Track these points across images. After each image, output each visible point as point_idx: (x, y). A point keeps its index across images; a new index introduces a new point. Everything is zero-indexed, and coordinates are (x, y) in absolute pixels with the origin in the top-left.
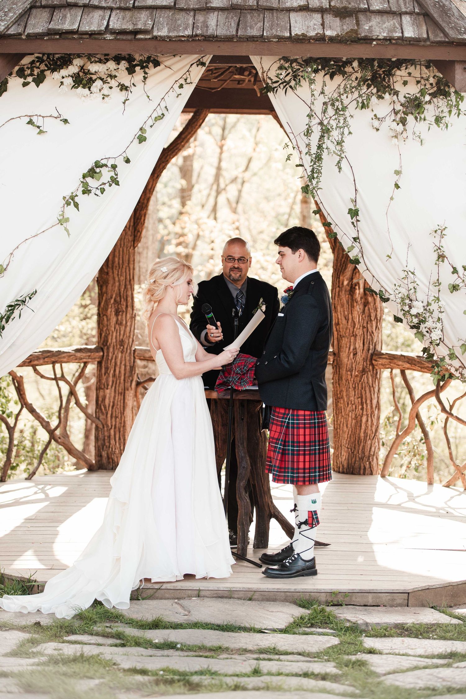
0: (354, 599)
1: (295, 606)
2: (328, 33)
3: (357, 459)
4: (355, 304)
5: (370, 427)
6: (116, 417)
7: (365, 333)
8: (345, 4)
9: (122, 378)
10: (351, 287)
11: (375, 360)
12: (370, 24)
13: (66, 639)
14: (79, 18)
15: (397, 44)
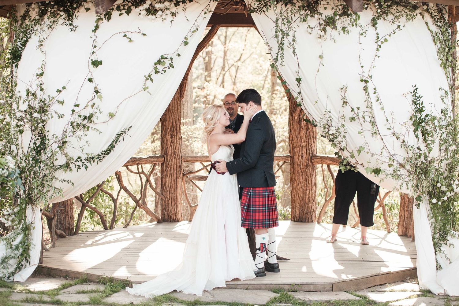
0: (303, 288)
1: (271, 292)
3: (304, 214)
4: (302, 129)
5: (311, 196)
6: (172, 193)
7: (308, 145)
9: (175, 172)
10: (299, 120)
11: (313, 160)
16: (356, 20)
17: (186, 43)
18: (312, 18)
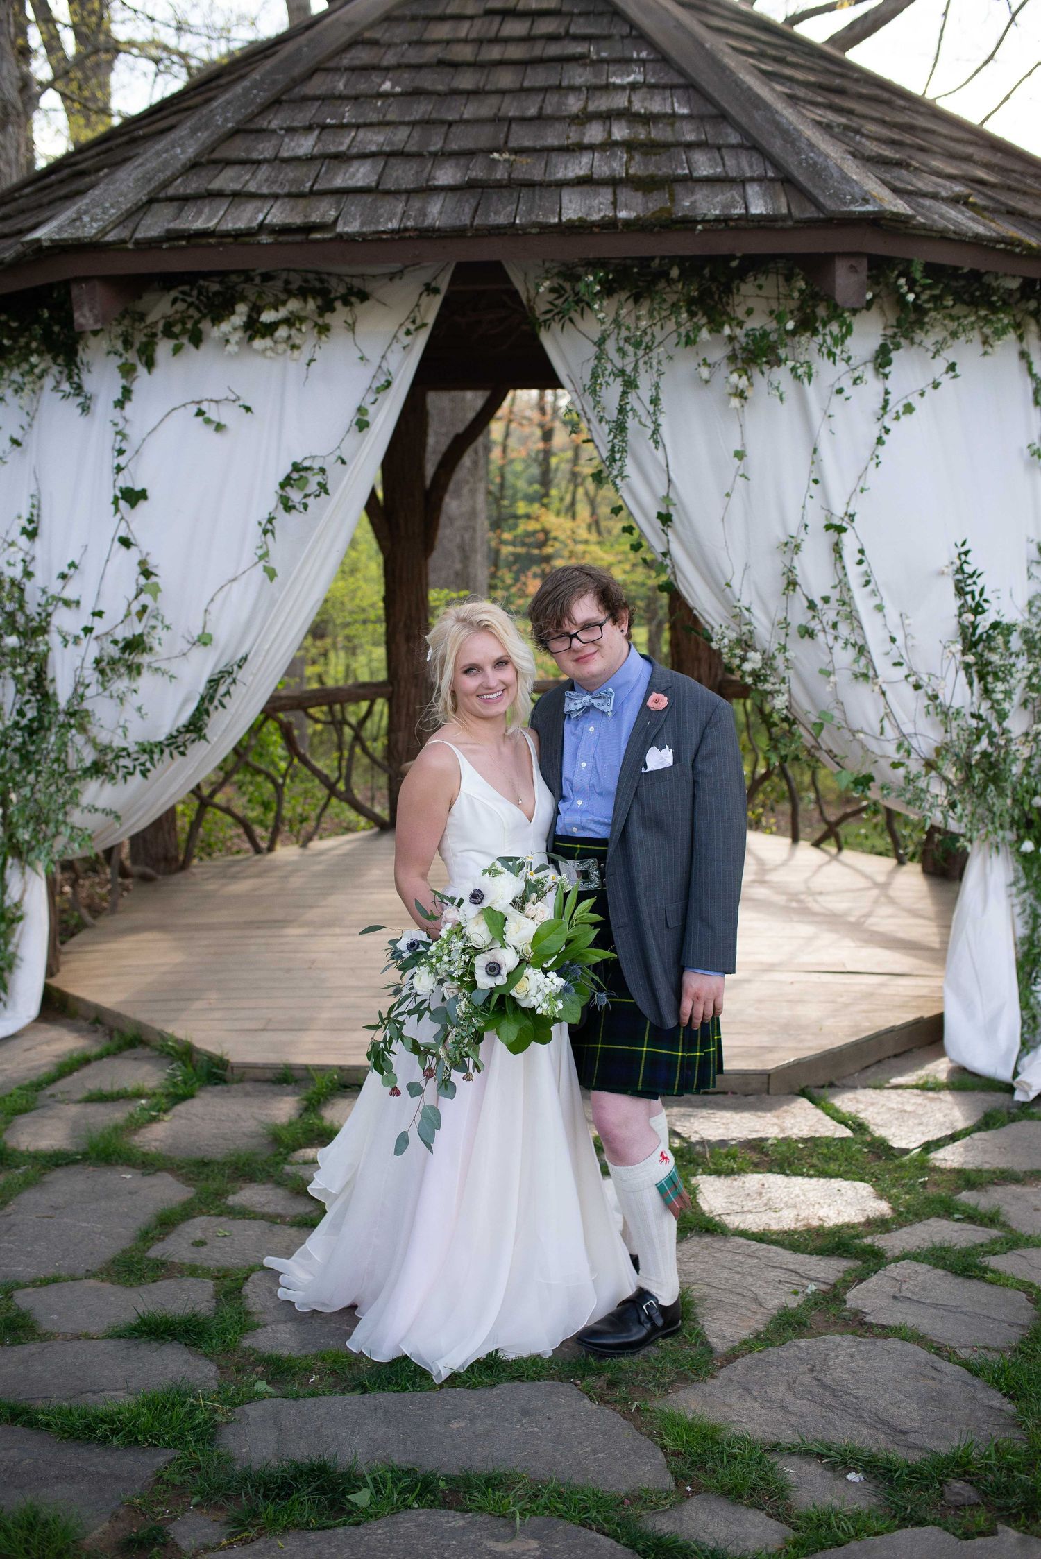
2: (623, 214)
8: (652, 170)
12: (693, 199)
13: (232, 1200)
14: (222, 213)
15: (736, 228)
16: (840, 340)
17: (362, 425)
18: (717, 335)
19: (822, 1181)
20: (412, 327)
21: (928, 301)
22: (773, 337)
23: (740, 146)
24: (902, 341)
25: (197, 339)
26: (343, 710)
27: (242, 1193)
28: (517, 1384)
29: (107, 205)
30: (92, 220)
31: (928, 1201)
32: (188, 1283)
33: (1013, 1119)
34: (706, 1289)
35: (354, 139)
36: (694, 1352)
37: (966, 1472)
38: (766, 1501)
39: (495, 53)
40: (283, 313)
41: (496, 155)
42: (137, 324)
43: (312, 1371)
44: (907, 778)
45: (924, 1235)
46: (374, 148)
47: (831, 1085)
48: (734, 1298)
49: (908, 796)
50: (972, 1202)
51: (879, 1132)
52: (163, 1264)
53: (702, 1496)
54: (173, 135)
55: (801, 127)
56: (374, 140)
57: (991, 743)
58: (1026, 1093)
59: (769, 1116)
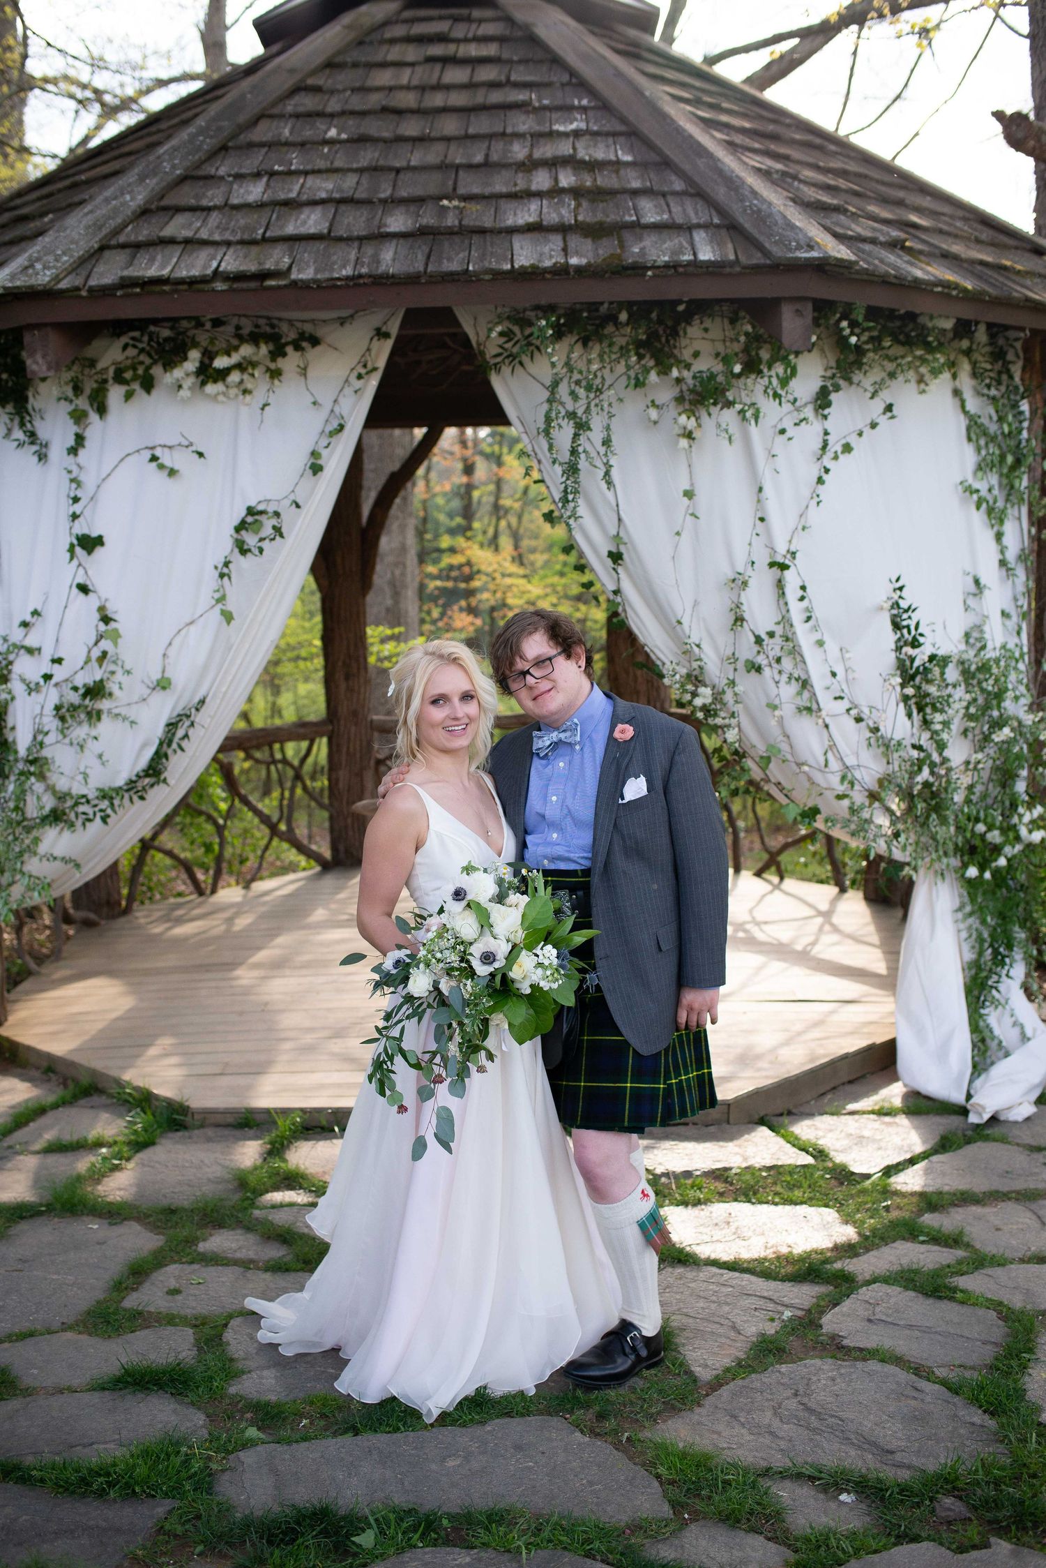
2: (574, 261)
8: (600, 217)
9: (358, 755)
12: (642, 245)
13: (202, 1247)
14: (175, 260)
15: (685, 274)
16: (784, 382)
17: (316, 469)
18: (662, 377)
19: (788, 1208)
20: (363, 371)
21: (866, 342)
22: (720, 379)
23: (683, 193)
24: (841, 382)
25: (148, 385)
26: (282, 750)
27: (212, 1239)
28: (507, 1420)
29: (59, 252)
30: (45, 268)
31: (894, 1224)
32: (167, 1332)
33: (968, 1141)
34: (685, 1320)
35: (302, 186)
36: (677, 1381)
37: (954, 1488)
38: (763, 1525)
39: (438, 100)
40: (235, 358)
41: (445, 202)
42: (87, 371)
43: (302, 1416)
44: (853, 810)
45: (893, 1258)
46: (324, 195)
47: (790, 1113)
48: (710, 1327)
49: (853, 827)
50: (936, 1225)
51: (839, 1158)
52: (140, 1313)
53: (701, 1523)
54: (121, 182)
55: (743, 174)
56: (324, 187)
57: (932, 773)
58: (980, 1115)
59: (731, 1146)
